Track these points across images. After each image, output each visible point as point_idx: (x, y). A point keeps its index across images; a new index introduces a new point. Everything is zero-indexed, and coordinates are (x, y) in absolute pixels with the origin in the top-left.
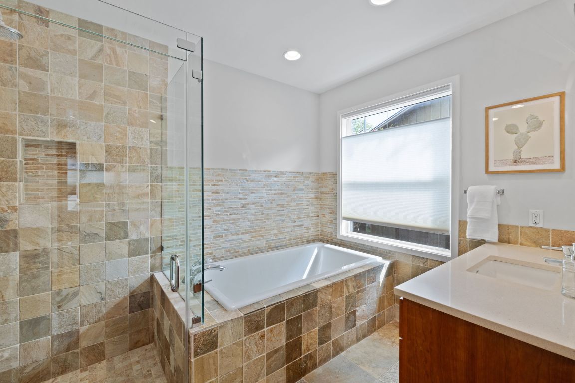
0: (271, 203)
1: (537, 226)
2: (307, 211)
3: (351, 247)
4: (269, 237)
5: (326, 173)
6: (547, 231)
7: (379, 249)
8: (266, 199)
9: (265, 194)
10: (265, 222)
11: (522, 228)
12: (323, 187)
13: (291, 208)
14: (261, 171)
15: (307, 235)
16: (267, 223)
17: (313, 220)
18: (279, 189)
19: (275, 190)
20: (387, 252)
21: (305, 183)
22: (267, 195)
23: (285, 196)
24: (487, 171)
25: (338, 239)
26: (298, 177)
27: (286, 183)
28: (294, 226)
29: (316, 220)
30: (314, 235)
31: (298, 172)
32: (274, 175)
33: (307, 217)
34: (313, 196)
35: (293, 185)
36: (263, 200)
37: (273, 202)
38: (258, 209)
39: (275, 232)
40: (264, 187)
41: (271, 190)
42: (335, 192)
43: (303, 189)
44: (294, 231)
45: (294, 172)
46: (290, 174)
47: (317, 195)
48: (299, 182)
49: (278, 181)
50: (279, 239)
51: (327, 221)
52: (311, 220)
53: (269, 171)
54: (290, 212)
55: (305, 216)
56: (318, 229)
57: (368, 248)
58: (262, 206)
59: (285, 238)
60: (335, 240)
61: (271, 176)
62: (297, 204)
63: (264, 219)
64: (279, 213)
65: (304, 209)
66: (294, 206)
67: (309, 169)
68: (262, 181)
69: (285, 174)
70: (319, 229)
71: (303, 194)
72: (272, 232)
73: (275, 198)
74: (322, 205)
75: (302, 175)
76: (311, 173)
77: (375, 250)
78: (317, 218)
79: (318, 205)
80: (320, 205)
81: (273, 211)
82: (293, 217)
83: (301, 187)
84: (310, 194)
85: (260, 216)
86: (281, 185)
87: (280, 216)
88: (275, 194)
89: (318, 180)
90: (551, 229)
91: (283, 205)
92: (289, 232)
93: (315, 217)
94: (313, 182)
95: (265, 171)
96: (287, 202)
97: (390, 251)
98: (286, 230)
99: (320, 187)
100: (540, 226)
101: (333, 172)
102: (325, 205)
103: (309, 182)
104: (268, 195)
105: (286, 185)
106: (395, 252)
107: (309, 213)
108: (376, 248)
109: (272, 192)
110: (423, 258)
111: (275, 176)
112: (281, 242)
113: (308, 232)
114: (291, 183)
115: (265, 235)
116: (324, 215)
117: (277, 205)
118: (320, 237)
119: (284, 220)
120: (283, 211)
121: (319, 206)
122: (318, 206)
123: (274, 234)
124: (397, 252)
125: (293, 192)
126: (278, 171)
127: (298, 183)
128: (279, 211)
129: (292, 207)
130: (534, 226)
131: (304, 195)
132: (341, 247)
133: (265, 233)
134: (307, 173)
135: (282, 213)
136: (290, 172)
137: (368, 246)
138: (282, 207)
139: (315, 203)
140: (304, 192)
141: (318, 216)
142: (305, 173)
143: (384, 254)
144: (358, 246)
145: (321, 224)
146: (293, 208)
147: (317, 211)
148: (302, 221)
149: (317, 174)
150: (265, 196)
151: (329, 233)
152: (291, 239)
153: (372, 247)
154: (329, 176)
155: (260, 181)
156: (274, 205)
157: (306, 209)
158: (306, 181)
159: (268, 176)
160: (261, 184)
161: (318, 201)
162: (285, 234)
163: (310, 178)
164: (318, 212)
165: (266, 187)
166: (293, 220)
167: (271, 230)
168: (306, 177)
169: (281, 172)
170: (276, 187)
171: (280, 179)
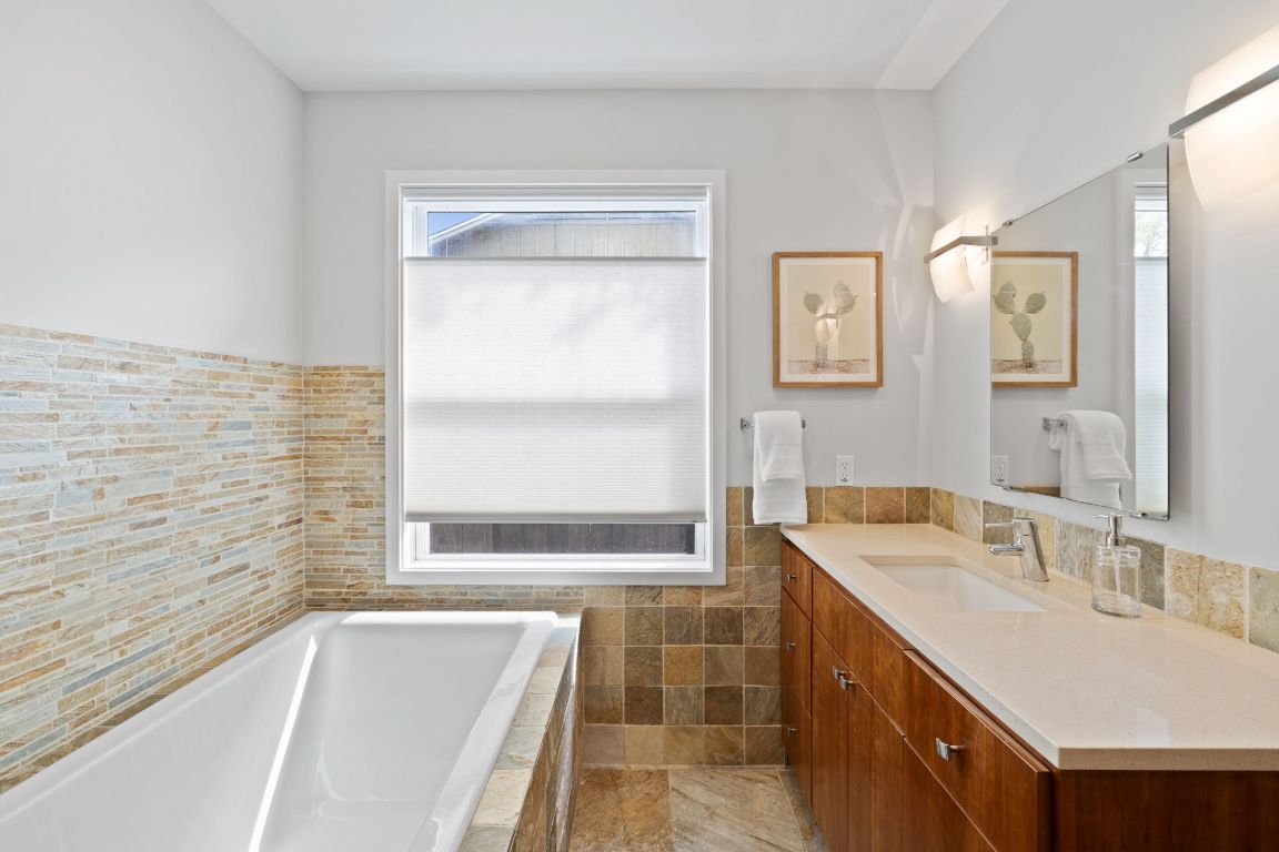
0: (100, 494)
1: (847, 484)
2: (263, 507)
3: (439, 604)
4: (87, 660)
5: (337, 368)
6: (859, 490)
7: (534, 591)
8: (69, 479)
9: (64, 454)
10: (60, 593)
11: (828, 489)
12: (319, 416)
13: (199, 506)
14: (33, 333)
15: (261, 598)
16: (73, 594)
17: (283, 537)
18: (140, 428)
19: (120, 429)
20: (558, 594)
21: (255, 403)
22: (71, 456)
23: (172, 455)
24: (777, 383)
25: (388, 587)
26: (227, 376)
27: (178, 400)
28: (212, 579)
29: (292, 534)
30: (287, 589)
31: (226, 358)
32: (116, 360)
33: (261, 530)
34: (281, 449)
35: (209, 407)
36: (49, 484)
37: (108, 488)
38: (16, 535)
39: (122, 626)
40: (55, 418)
41: (97, 430)
42: (374, 432)
43: (247, 426)
44: (213, 598)
45: (214, 356)
46: (194, 364)
47: (296, 445)
48: (231, 396)
49: (137, 391)
50: (146, 652)
51: (340, 532)
52: (274, 541)
53: (89, 339)
54: (193, 523)
55: (253, 528)
56: (297, 568)
57: (500, 592)
58: (42, 516)
59: (169, 641)
60: (374, 592)
61: (99, 364)
62: (223, 486)
63: (54, 582)
64: (143, 536)
65: (251, 502)
66: (212, 496)
67: (266, 347)
68: (42, 388)
69: (172, 360)
70: (302, 566)
71: (247, 443)
72: (100, 635)
73: (122, 467)
74: (316, 479)
75: (244, 369)
76: (275, 365)
77: (525, 595)
78: (295, 527)
79: (299, 480)
80: (308, 479)
81: (108, 533)
82: (206, 540)
83: (239, 415)
84: (272, 442)
85: (28, 571)
86: (155, 407)
87: (146, 547)
88: (118, 452)
89: (299, 391)
90: (865, 487)
91: (159, 496)
92: (188, 608)
93: (291, 524)
94: (284, 398)
95: (61, 337)
96: (180, 482)
97: (566, 588)
98: (176, 604)
99: (306, 416)
100: (850, 483)
101: (366, 368)
102: (330, 479)
103: (268, 398)
104: (80, 455)
105: (174, 408)
106: (581, 588)
107: (270, 513)
108: (525, 587)
109: (107, 440)
110: (652, 588)
111: (123, 367)
112: (151, 663)
113: (267, 587)
114: (200, 400)
115: (62, 662)
116: (325, 513)
117: (131, 501)
118: (307, 593)
119: (168, 561)
120: (162, 521)
121: (302, 485)
122: (297, 485)
123: (113, 640)
124: (587, 586)
125: (207, 436)
126: (133, 345)
127: (228, 402)
128: (141, 525)
129: (203, 498)
130: (842, 484)
131: (249, 449)
132: (402, 608)
133: (64, 650)
134: (265, 363)
135: (158, 532)
136: (194, 354)
137: (500, 586)
138: (156, 508)
139: (288, 474)
140: (252, 437)
141: (299, 521)
142: (253, 362)
143: (554, 600)
144: (466, 594)
145: (309, 545)
146: (207, 504)
147: (295, 502)
148: (244, 550)
149: (296, 370)
150: (65, 463)
151: (347, 571)
152: (199, 637)
153: (512, 587)
154: (349, 378)
155: (26, 385)
156: (113, 502)
157: (259, 499)
158: (258, 394)
159: (83, 364)
160: (42, 402)
161: (297, 466)
162: (172, 623)
163: (271, 381)
164: (300, 506)
165: (67, 417)
166: (207, 552)
167: (97, 625)
168: (256, 379)
169: (151, 348)
170: (127, 417)
171: (150, 382)
